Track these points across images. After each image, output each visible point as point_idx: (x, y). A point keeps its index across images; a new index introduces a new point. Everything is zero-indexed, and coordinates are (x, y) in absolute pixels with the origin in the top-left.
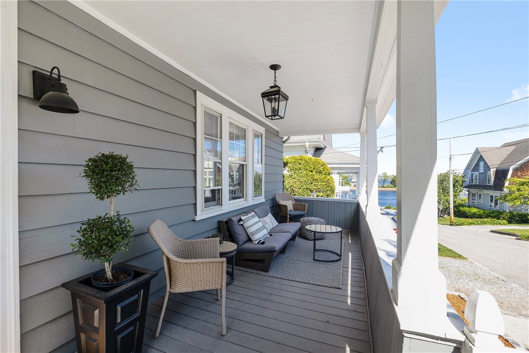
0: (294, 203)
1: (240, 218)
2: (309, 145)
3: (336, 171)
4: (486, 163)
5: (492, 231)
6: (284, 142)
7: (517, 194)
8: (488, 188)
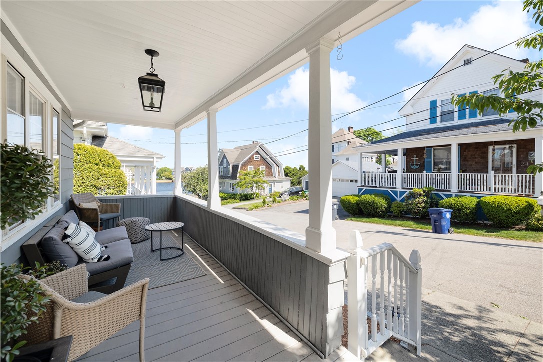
0: (99, 204)
1: (65, 234)
2: (87, 132)
3: (124, 165)
4: (227, 161)
5: (234, 208)
6: (75, 126)
7: (243, 182)
8: (228, 178)
